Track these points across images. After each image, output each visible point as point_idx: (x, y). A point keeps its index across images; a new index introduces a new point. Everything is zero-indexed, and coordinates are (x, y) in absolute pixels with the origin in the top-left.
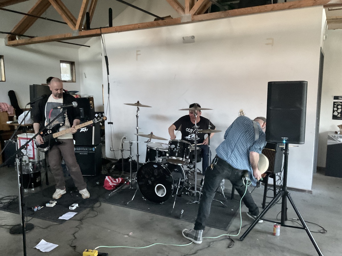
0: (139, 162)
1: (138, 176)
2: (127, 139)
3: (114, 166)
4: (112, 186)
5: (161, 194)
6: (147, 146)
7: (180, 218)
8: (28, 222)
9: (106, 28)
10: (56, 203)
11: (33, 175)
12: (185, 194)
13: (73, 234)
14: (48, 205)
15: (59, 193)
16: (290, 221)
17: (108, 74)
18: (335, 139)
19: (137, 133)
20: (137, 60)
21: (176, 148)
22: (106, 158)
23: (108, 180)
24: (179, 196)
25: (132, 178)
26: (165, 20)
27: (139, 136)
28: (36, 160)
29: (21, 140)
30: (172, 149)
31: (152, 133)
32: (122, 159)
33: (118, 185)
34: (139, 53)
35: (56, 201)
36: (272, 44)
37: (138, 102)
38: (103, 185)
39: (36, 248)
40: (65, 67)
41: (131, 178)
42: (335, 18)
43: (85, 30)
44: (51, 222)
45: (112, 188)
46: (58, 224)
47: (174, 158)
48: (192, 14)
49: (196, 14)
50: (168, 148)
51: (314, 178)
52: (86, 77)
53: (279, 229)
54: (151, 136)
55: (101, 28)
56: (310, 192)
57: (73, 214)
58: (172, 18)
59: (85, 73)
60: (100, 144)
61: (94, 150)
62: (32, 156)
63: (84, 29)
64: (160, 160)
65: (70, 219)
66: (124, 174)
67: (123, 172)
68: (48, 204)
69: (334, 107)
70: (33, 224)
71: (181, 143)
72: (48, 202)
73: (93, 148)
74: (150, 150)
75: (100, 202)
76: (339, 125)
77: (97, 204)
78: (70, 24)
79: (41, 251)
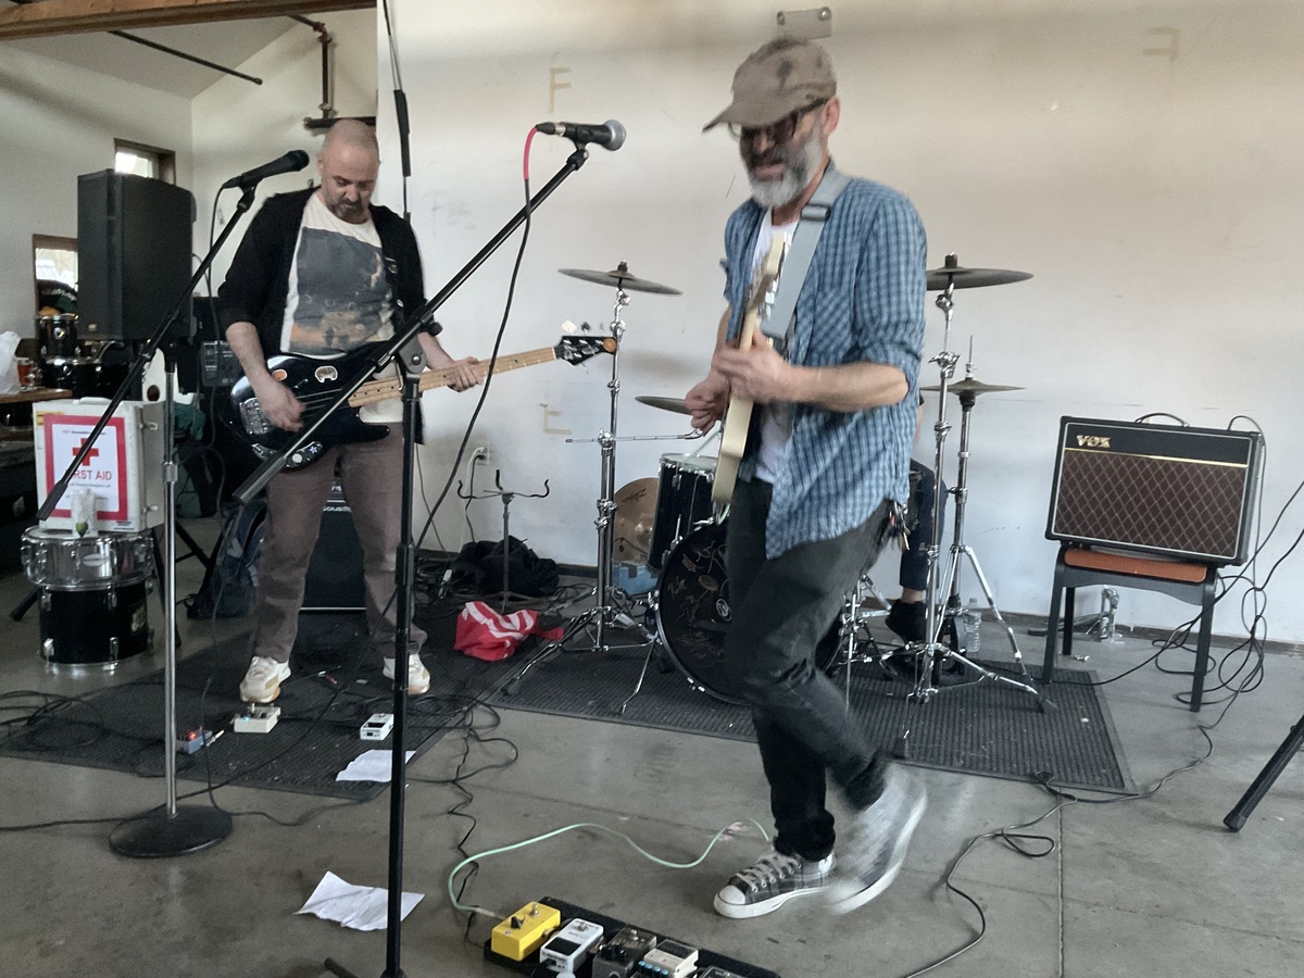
3: (448, 575)
10: (278, 717)
11: (117, 596)
13: (459, 847)
17: (406, 171)
20: (551, 109)
23: (478, 617)
28: (133, 525)
29: (57, 429)
33: (526, 638)
34: (560, 79)
36: (1172, 54)
37: (623, 267)
38: (455, 640)
39: (312, 916)
44: (308, 796)
45: (509, 649)
46: (347, 801)
62: (114, 507)
67: (506, 594)
68: (247, 720)
75: (488, 706)
79: (352, 925)
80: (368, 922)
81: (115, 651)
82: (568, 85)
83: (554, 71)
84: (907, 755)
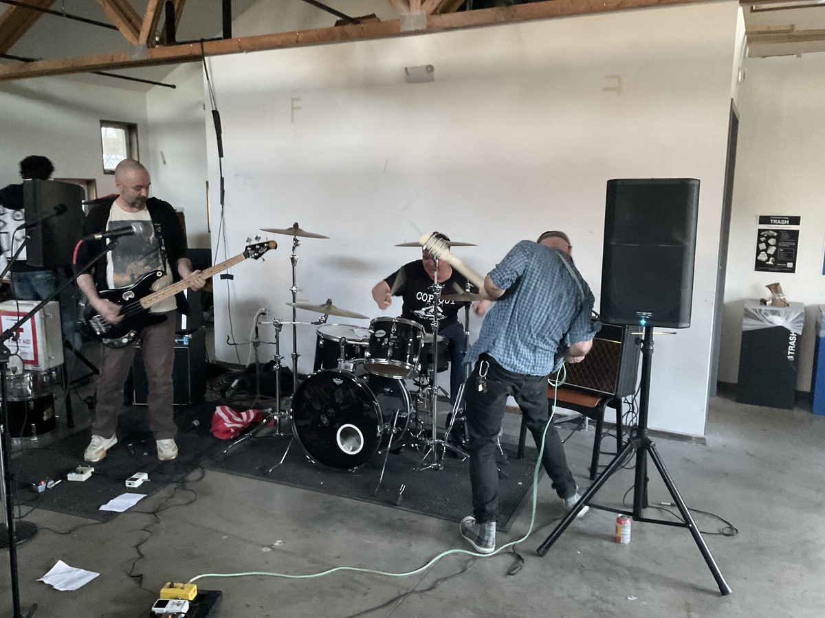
0: (298, 371)
1: (296, 404)
2: (267, 316)
3: (236, 381)
4: (232, 430)
5: (351, 449)
6: (318, 332)
7: (396, 505)
8: (22, 519)
9: (214, 42)
10: (92, 473)
11: (35, 404)
12: (408, 446)
13: (137, 547)
14: (72, 477)
15: (99, 447)
16: (656, 510)
17: (221, 155)
18: (760, 317)
19: (294, 302)
20: (292, 121)
21: (389, 337)
22: (217, 362)
23: (222, 414)
24: (395, 451)
25: (280, 411)
26: (362, 25)
27: (297, 309)
28: (43, 366)
29: (3, 318)
30: (379, 340)
31: (329, 302)
32: (257, 365)
33: (247, 426)
34: (297, 104)
35: (92, 466)
36: (618, 90)
37: (296, 225)
38: (210, 427)
39: (43, 582)
40: (113, 137)
41: (278, 410)
42: (765, 29)
43: (163, 47)
44: (81, 518)
45: (233, 434)
46: (96, 522)
47: (384, 361)
48: (427, 13)
49: (438, 11)
50: (369, 337)
51: (711, 408)
52: (165, 163)
53: (628, 528)
54: (328, 307)
55: (202, 41)
56: (701, 441)
57: (135, 497)
58: (379, 20)
59: (162, 153)
60: (200, 329)
61: (185, 344)
62: (31, 357)
63: (161, 43)
64: (349, 367)
65: (129, 511)
66: (260, 401)
67: (258, 396)
68: (74, 474)
69: (759, 242)
70: (34, 522)
71: (399, 325)
72: (74, 470)
73: (182, 338)
74: (324, 343)
75: (202, 468)
76: (770, 285)
77: (194, 475)
78: (125, 31)
79: (56, 588)
80: (64, 587)
81: (34, 431)
82: (300, 108)
83: (293, 100)
84: (398, 503)
